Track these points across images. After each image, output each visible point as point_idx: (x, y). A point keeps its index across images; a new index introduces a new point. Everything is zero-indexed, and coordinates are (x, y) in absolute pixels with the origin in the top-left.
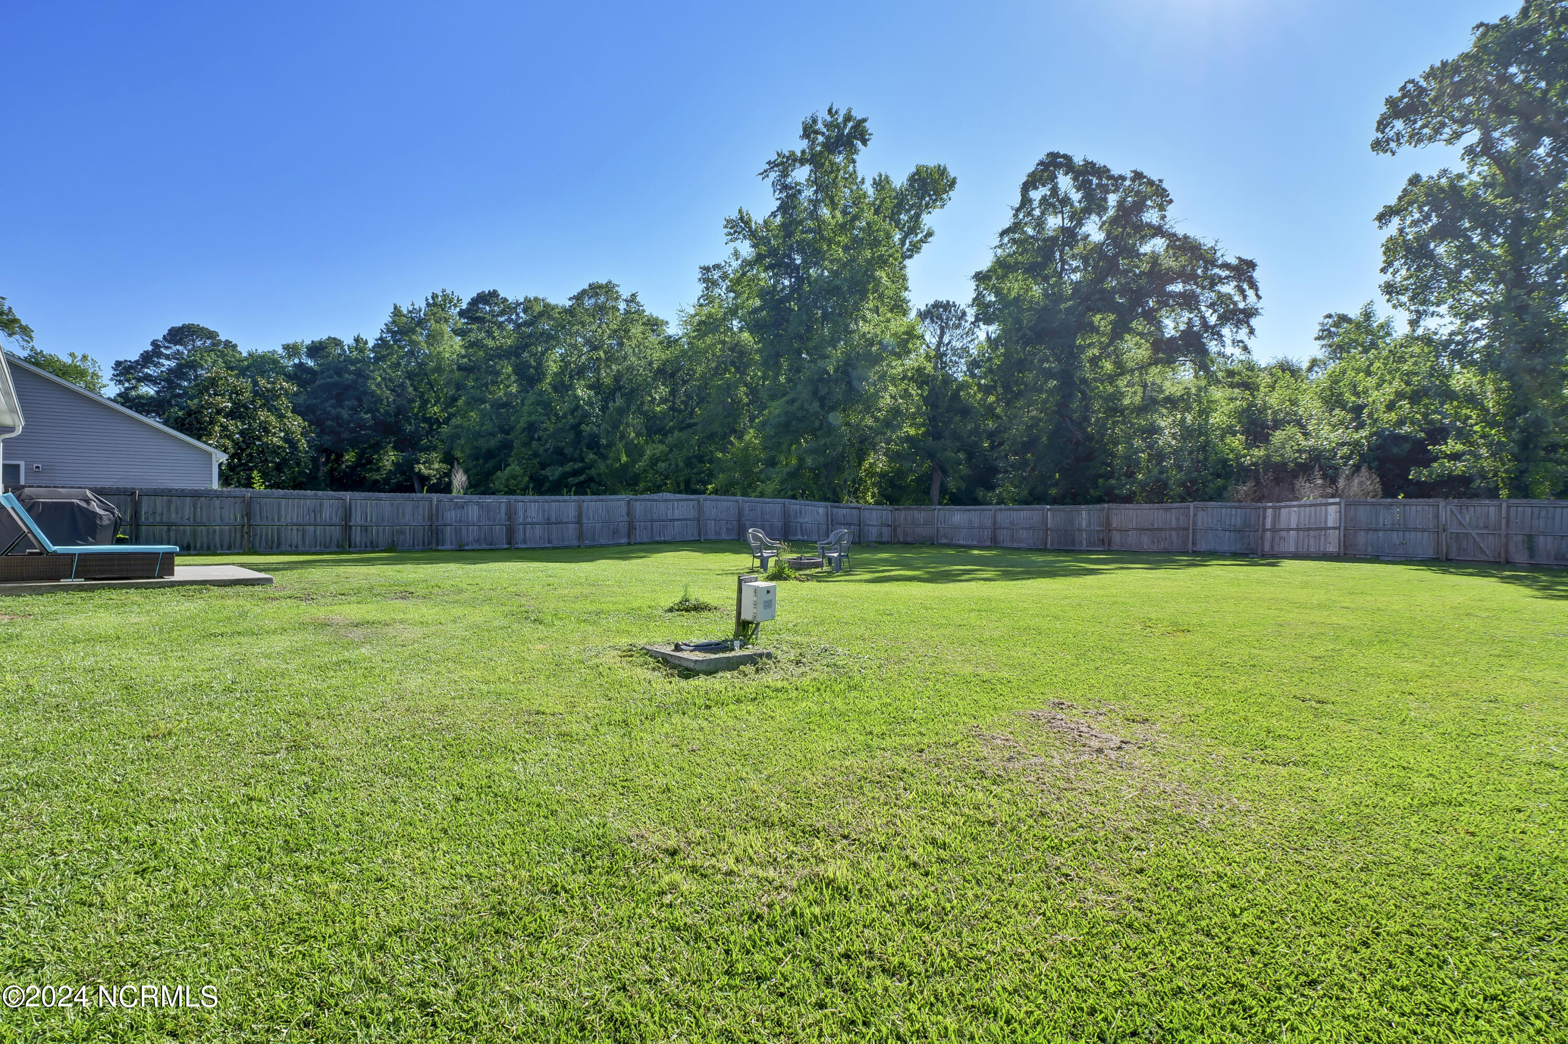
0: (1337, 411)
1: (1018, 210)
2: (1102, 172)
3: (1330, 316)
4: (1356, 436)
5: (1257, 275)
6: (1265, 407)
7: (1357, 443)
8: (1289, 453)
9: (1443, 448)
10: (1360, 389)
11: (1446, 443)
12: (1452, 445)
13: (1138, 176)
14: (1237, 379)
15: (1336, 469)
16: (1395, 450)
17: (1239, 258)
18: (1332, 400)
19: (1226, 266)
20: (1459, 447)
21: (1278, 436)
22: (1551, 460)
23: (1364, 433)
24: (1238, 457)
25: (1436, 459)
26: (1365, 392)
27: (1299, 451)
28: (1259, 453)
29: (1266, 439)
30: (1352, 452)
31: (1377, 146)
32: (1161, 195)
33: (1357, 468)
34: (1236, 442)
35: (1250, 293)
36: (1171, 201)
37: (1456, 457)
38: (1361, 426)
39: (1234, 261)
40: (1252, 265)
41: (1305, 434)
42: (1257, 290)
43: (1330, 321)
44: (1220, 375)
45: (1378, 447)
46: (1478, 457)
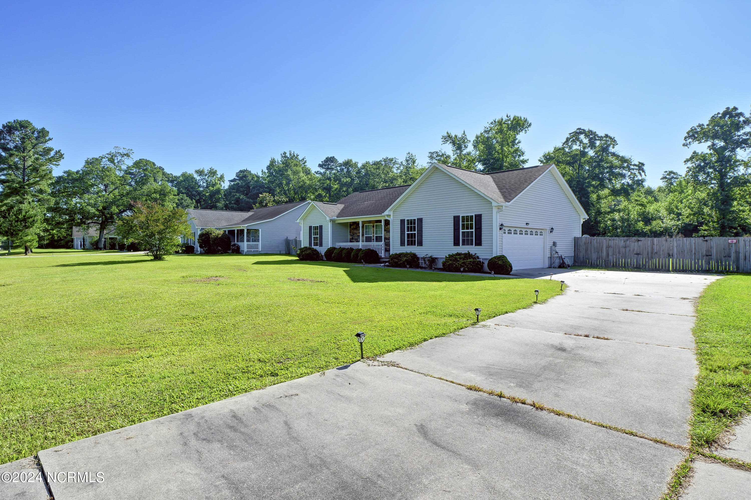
0: (672, 215)
1: (564, 144)
2: (594, 134)
3: (666, 172)
4: (678, 223)
5: (645, 168)
6: (649, 213)
7: (678, 225)
8: (657, 229)
9: (702, 228)
10: (679, 208)
11: (703, 226)
12: (705, 227)
13: (607, 136)
14: (639, 203)
15: (672, 233)
16: (689, 228)
17: (639, 162)
18: (670, 211)
19: (635, 165)
20: (706, 228)
21: (654, 223)
22: (730, 232)
23: (680, 222)
24: (642, 229)
25: (700, 231)
26: (681, 209)
27: (661, 227)
28: (648, 228)
29: (650, 224)
30: (676, 228)
31: (684, 145)
32: (614, 142)
33: (678, 233)
34: (641, 224)
35: (643, 174)
36: (617, 144)
37: (705, 230)
38: (679, 220)
39: (637, 163)
40: (643, 164)
41: (662, 222)
42: (645, 173)
43: (666, 173)
44: (633, 201)
45: (684, 227)
46: (710, 231)
